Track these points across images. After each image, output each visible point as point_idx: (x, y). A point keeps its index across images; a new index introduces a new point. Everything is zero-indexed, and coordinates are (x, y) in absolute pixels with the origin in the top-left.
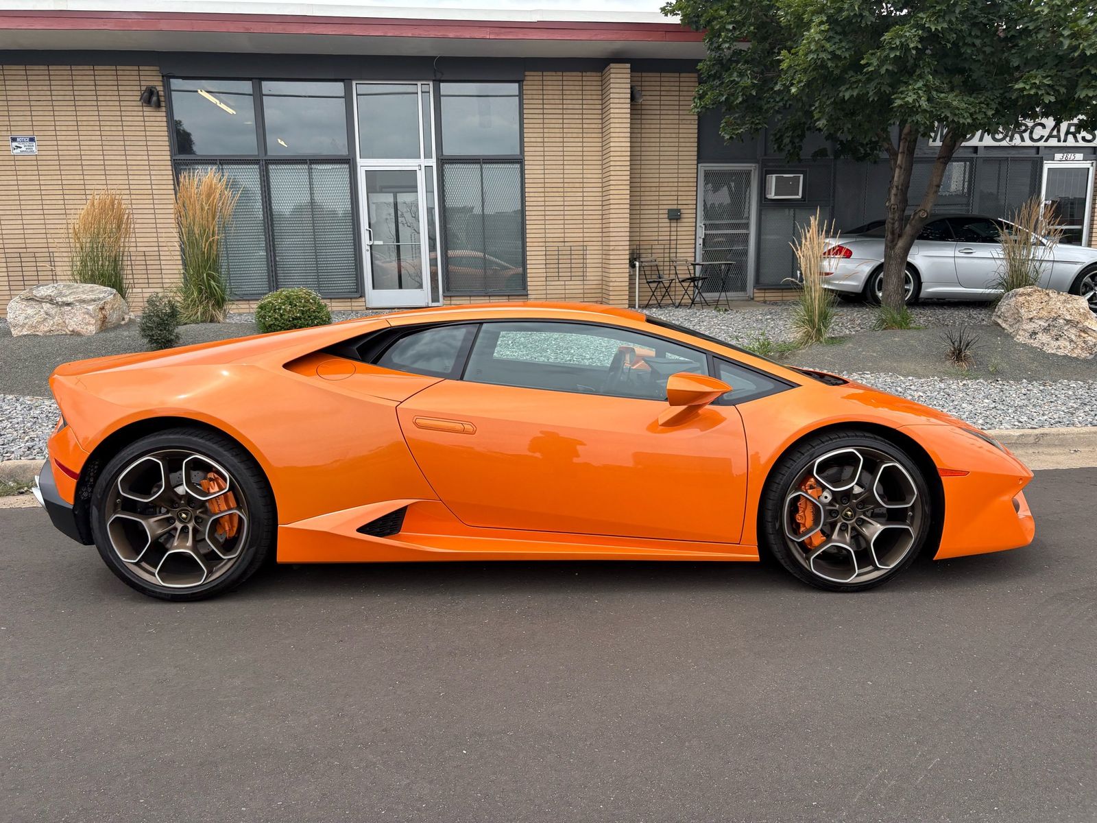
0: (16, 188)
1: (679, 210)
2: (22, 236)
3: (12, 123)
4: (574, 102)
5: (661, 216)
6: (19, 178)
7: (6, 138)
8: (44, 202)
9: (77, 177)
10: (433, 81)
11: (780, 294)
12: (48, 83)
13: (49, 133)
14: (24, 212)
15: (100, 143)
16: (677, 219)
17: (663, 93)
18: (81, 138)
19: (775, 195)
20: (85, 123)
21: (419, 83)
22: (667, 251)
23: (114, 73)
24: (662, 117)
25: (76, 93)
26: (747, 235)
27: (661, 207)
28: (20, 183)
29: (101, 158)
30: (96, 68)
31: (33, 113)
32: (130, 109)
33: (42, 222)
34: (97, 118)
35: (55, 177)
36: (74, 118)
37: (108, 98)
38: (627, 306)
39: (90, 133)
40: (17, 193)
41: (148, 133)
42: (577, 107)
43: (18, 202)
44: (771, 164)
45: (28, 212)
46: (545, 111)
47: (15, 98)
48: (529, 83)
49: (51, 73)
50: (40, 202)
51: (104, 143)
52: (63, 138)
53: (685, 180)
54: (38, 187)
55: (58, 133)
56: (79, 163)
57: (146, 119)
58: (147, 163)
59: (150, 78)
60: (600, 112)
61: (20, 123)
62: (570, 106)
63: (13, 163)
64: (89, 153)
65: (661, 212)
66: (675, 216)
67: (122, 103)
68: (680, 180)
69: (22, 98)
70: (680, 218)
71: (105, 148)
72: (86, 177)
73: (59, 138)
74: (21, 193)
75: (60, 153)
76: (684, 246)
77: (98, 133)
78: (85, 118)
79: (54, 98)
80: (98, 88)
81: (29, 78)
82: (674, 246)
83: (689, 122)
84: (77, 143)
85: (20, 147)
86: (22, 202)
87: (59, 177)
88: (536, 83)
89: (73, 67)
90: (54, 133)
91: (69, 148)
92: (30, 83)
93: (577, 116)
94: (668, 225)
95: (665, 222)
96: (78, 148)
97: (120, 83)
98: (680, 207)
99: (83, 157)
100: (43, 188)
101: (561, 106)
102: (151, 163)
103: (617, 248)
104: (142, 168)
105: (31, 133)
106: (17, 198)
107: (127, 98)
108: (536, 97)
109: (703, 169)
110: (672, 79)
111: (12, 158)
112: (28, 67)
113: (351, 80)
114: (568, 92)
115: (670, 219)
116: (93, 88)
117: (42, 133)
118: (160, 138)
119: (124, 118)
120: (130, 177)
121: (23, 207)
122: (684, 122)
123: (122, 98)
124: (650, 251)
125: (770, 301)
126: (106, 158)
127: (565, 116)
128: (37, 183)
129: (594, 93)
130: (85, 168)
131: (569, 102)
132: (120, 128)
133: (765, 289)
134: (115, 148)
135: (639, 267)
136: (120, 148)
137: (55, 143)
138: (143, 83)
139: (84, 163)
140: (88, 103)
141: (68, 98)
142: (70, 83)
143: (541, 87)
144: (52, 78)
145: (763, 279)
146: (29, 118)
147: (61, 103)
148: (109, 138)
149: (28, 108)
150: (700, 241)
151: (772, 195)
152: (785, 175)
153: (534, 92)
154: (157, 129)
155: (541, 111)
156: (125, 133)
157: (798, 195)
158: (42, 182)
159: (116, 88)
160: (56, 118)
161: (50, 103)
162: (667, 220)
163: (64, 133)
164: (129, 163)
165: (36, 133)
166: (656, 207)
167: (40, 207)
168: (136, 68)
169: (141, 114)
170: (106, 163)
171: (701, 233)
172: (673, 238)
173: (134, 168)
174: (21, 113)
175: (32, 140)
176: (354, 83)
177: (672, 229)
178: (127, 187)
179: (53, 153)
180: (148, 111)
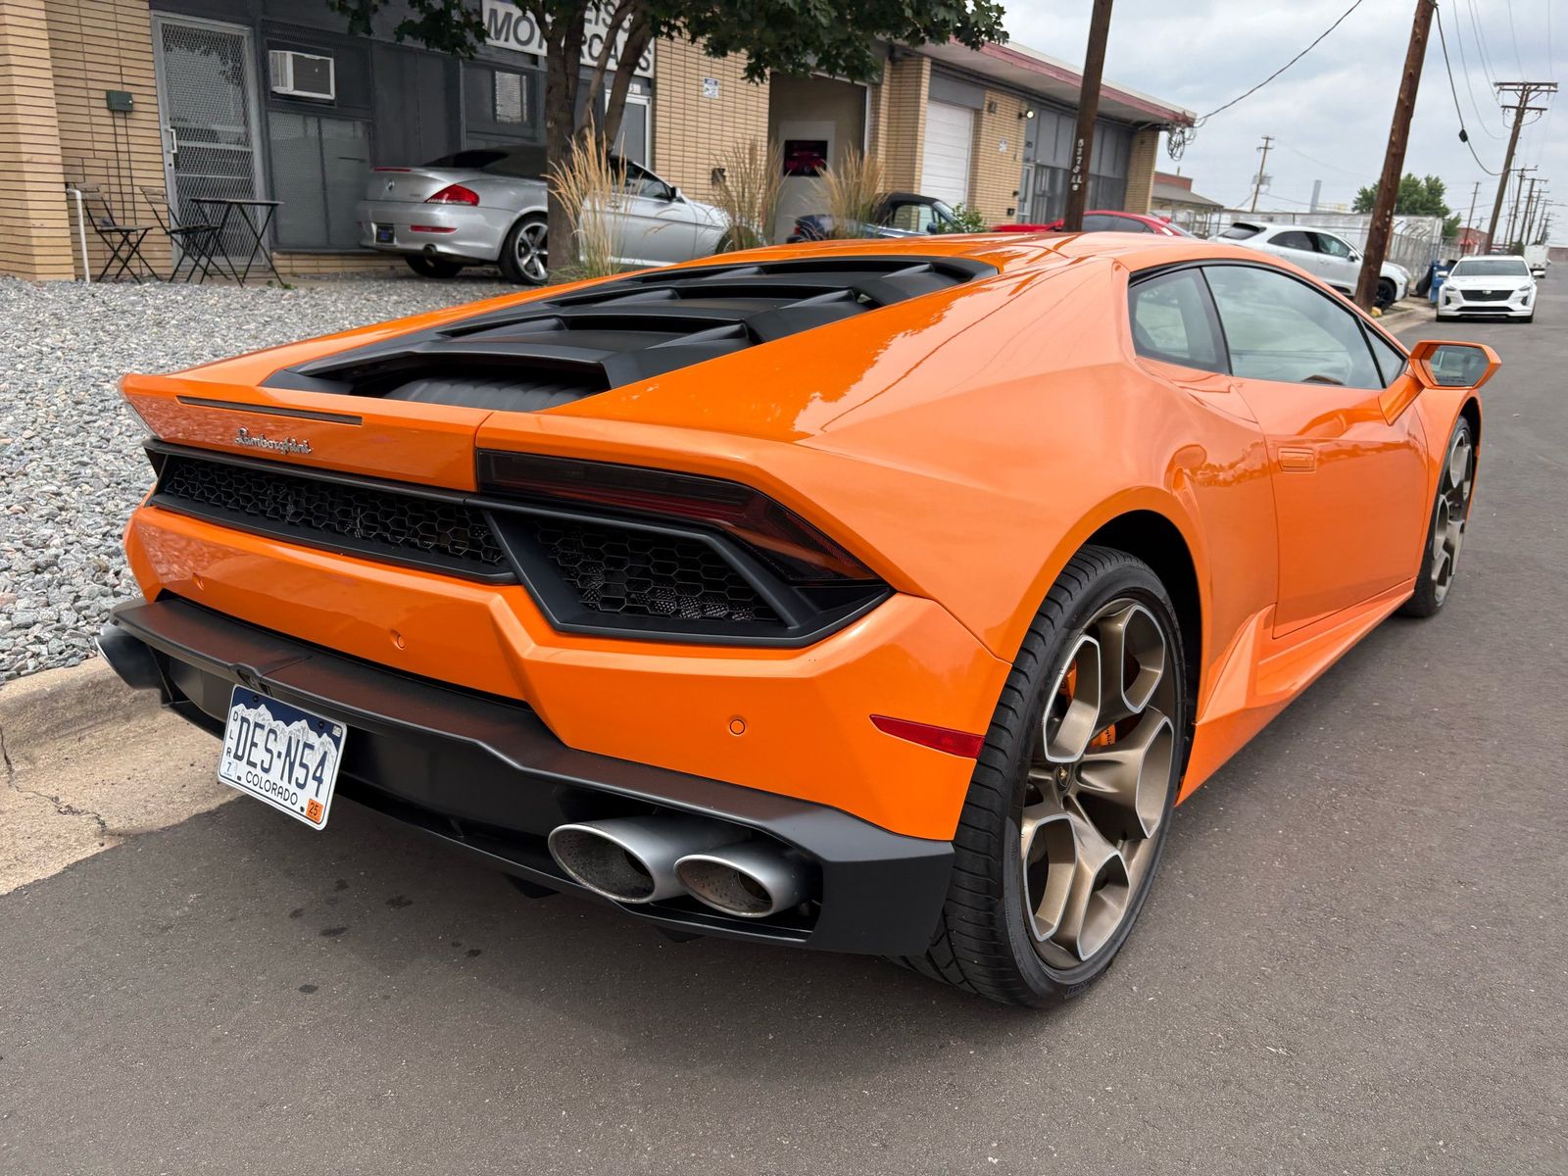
1: (129, 95)
5: (93, 103)
11: (314, 263)
16: (125, 112)
19: (296, 88)
22: (113, 172)
26: (248, 156)
27: (91, 84)
38: (72, 278)
53: (131, 37)
65: (93, 94)
66: (120, 105)
68: (122, 36)
70: (131, 112)
76: (146, 166)
82: (126, 165)
94: (110, 121)
95: (103, 116)
98: (127, 89)
103: (36, 158)
109: (160, 21)
115: (113, 111)
124: (80, 170)
125: (304, 274)
133: (291, 253)
135: (83, 200)
145: (283, 236)
150: (170, 159)
151: (288, 88)
152: (307, 56)
157: (329, 93)
162: (106, 113)
166: (81, 84)
171: (171, 144)
172: (122, 148)
177: (120, 131)
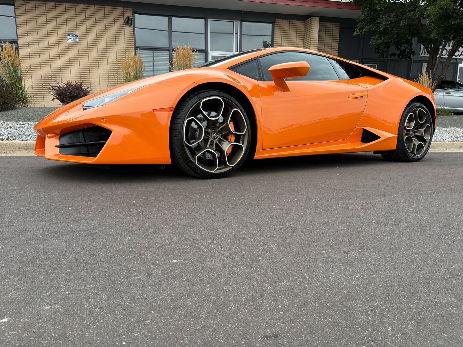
0: (68, 56)
2: (70, 77)
3: (68, 28)
4: (293, 32)
6: (70, 52)
7: (65, 34)
8: (80, 63)
9: (95, 53)
10: (240, 21)
12: (84, 12)
13: (84, 33)
14: (71, 67)
15: (105, 39)
17: (327, 30)
18: (98, 36)
20: (99, 30)
21: (234, 21)
23: (113, 9)
24: (326, 40)
25: (96, 17)
28: (70, 54)
29: (106, 45)
30: (105, 7)
31: (77, 24)
32: (119, 25)
33: (79, 71)
34: (105, 28)
35: (86, 53)
36: (95, 28)
37: (110, 20)
39: (101, 34)
40: (68, 58)
41: (126, 36)
42: (294, 34)
43: (69, 62)
44: (364, 60)
45: (73, 67)
46: (283, 35)
47: (69, 17)
48: (277, 24)
49: (86, 8)
50: (78, 63)
51: (107, 39)
52: (90, 36)
54: (78, 56)
55: (88, 34)
56: (96, 47)
57: (125, 30)
58: (124, 48)
59: (128, 13)
60: (303, 37)
61: (71, 28)
62: (292, 34)
63: (67, 45)
64: (100, 43)
67: (115, 23)
69: (72, 17)
71: (107, 41)
72: (99, 53)
73: (88, 36)
74: (70, 58)
75: (88, 42)
77: (105, 35)
78: (99, 28)
79: (87, 18)
80: (106, 16)
81: (76, 9)
83: (335, 42)
84: (96, 38)
85: (71, 39)
86: (71, 63)
87: (87, 53)
88: (280, 24)
89: (96, 6)
90: (86, 34)
91: (92, 40)
92: (77, 11)
93: (294, 38)
96: (96, 40)
97: (115, 14)
99: (98, 45)
100: (80, 57)
101: (288, 34)
102: (126, 48)
104: (122, 50)
105: (76, 33)
106: (69, 60)
107: (118, 21)
108: (279, 29)
110: (330, 25)
111: (67, 43)
112: (76, 5)
113: (208, 18)
114: (291, 28)
116: (104, 15)
117: (81, 33)
118: (131, 38)
119: (116, 29)
120: (117, 54)
121: (71, 65)
122: (334, 42)
123: (116, 21)
126: (108, 45)
127: (290, 38)
128: (78, 54)
129: (301, 29)
130: (98, 49)
131: (292, 32)
132: (114, 33)
134: (111, 41)
136: (114, 42)
137: (86, 38)
138: (124, 15)
139: (98, 47)
140: (101, 22)
141: (93, 19)
142: (94, 12)
143: (281, 26)
144: (86, 10)
146: (76, 26)
147: (90, 21)
148: (109, 37)
149: (75, 22)
152: (371, 65)
153: (279, 27)
154: (129, 34)
155: (281, 35)
156: (116, 35)
158: (80, 54)
159: (113, 16)
160: (87, 27)
161: (85, 21)
163: (90, 34)
164: (117, 48)
165: (78, 33)
167: (79, 65)
168: (122, 8)
169: (123, 28)
170: (108, 47)
173: (119, 50)
174: (72, 24)
175: (76, 36)
176: (209, 20)
178: (116, 58)
179: (85, 42)
180: (126, 27)
